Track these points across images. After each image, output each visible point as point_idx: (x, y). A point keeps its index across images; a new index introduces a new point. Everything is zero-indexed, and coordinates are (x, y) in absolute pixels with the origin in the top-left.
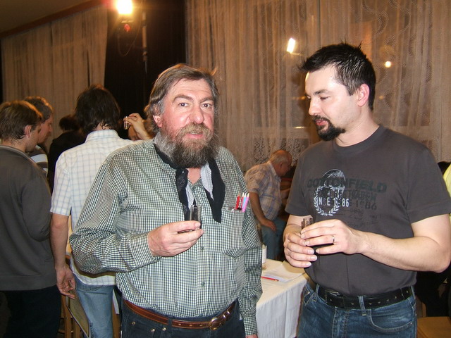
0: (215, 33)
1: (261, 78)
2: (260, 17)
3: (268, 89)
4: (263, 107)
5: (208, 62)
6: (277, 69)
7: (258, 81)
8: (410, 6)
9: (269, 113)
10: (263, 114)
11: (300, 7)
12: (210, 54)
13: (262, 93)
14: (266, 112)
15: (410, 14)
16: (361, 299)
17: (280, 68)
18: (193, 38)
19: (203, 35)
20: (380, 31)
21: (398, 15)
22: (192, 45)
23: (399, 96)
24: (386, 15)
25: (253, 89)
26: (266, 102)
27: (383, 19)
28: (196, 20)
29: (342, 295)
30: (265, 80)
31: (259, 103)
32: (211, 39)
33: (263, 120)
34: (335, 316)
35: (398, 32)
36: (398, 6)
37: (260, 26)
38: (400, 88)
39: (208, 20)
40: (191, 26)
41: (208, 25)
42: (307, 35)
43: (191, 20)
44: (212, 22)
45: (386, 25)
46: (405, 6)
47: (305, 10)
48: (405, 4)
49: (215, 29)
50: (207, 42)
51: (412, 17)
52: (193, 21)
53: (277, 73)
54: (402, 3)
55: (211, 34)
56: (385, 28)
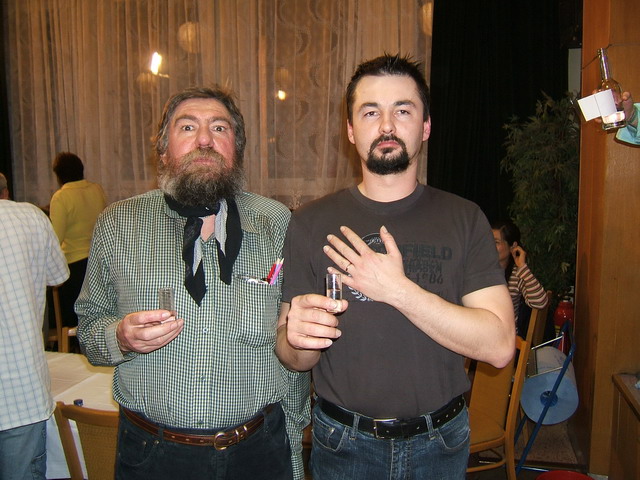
0: (57, 38)
1: (132, 109)
2: (128, 21)
3: (142, 125)
4: (135, 151)
5: (44, 81)
6: (155, 96)
7: (125, 114)
8: (339, 23)
10: (135, 162)
11: (189, 10)
12: (47, 70)
15: (339, 33)
16: (428, 418)
17: (161, 96)
18: (19, 43)
19: (35, 39)
20: (301, 51)
21: (324, 32)
22: (16, 54)
23: (327, 139)
24: (308, 33)
25: (118, 124)
26: (139, 145)
27: (304, 36)
28: (23, 15)
29: (403, 421)
30: (138, 113)
31: (127, 146)
32: (50, 47)
33: (136, 170)
34: (393, 451)
35: (325, 55)
36: (325, 22)
37: (128, 33)
38: (327, 127)
39: (43, 16)
40: (14, 23)
41: (44, 24)
42: (199, 55)
43: (14, 13)
44: (50, 19)
45: (308, 45)
46: (332, 22)
47: (198, 20)
48: (332, 19)
49: (56, 32)
50: (42, 51)
51: (341, 37)
52: (17, 15)
53: (156, 101)
54: (329, 19)
55: (49, 39)
56: (307, 48)
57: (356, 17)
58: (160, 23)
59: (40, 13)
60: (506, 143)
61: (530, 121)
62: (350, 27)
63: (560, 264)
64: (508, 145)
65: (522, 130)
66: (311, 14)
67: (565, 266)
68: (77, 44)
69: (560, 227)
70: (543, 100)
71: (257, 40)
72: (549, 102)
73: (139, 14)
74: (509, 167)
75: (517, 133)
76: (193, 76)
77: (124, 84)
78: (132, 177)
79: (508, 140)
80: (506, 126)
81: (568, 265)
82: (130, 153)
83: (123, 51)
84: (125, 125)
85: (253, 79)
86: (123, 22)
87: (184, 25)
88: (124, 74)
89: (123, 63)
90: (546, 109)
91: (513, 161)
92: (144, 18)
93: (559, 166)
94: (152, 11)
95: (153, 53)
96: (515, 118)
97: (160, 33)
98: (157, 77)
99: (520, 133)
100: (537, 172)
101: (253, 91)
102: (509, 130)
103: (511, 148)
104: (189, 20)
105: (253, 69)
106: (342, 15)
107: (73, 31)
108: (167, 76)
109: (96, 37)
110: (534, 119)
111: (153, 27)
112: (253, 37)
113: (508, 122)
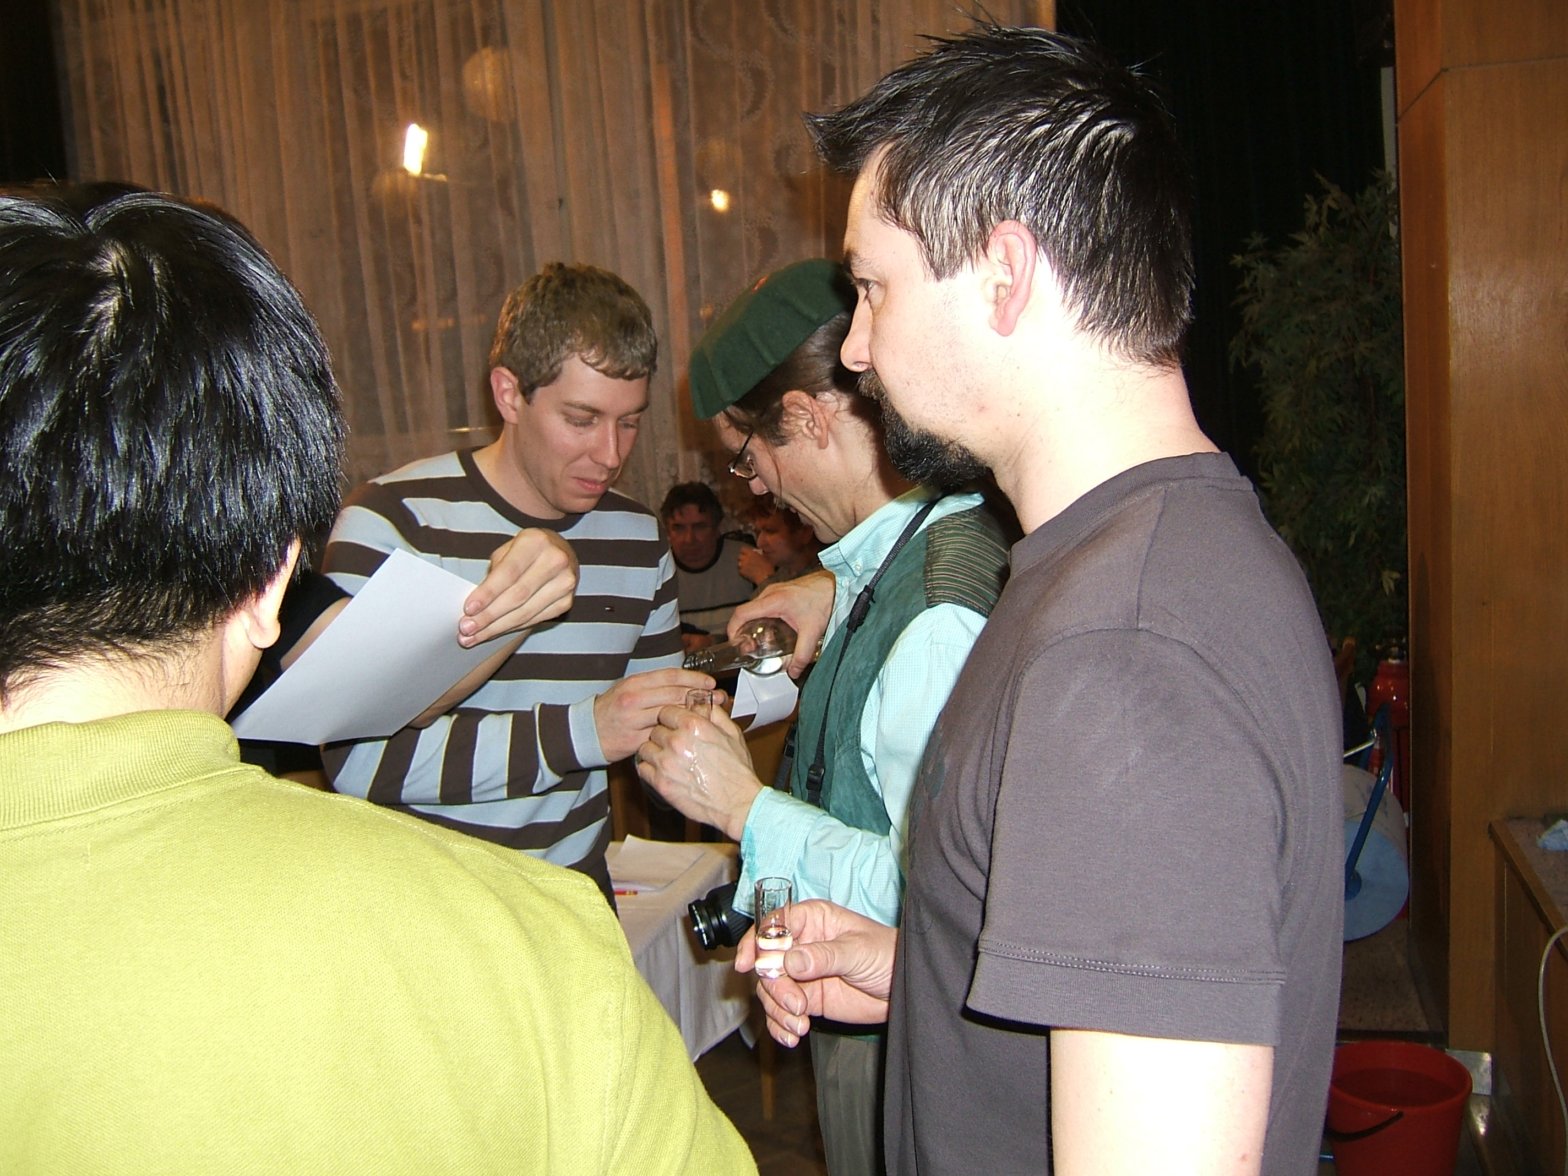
0: (183, 117)
1: (367, 270)
2: (346, 65)
3: (395, 304)
4: (381, 369)
6: (420, 237)
7: (352, 282)
8: (836, 39)
9: (406, 390)
10: (384, 395)
13: (374, 324)
14: (395, 383)
15: (837, 64)
17: (433, 234)
18: (96, 133)
19: (133, 122)
20: (751, 111)
21: (804, 63)
22: (90, 159)
24: (766, 67)
26: (391, 354)
27: (758, 76)
28: (103, 67)
30: (381, 277)
31: (365, 357)
32: (167, 138)
33: (387, 414)
36: (802, 40)
37: (347, 93)
39: (148, 65)
40: (83, 88)
41: (151, 86)
42: (514, 125)
43: (82, 65)
44: (166, 75)
45: (768, 96)
46: (819, 38)
47: (504, 42)
48: (820, 29)
49: (181, 101)
50: (151, 148)
51: (844, 69)
52: (89, 68)
53: (421, 251)
54: (812, 31)
55: (165, 119)
56: (766, 103)
57: (875, 20)
58: (420, 63)
59: (139, 60)
60: (1241, 299)
61: (1295, 244)
62: (863, 44)
63: (1379, 575)
64: (1246, 303)
65: (1276, 264)
66: (770, 21)
67: (1389, 580)
68: (230, 126)
69: (1374, 490)
70: (1320, 194)
71: (648, 88)
72: (1334, 197)
73: (369, 48)
74: (1249, 354)
75: (1266, 273)
76: (504, 184)
77: (345, 212)
78: (379, 429)
79: (1244, 291)
80: (1238, 259)
81: (1396, 575)
82: (372, 373)
83: (340, 136)
84: (356, 308)
85: (643, 182)
86: (333, 66)
87: (475, 59)
88: (343, 191)
89: (340, 163)
90: (1325, 213)
91: (1258, 340)
92: (383, 55)
93: (1362, 347)
94: (401, 39)
95: (406, 126)
96: (1257, 240)
97: (422, 89)
98: (419, 180)
99: (1273, 273)
100: (1313, 364)
101: (646, 214)
102: (1247, 268)
103: (1253, 310)
104: (485, 45)
105: (642, 161)
106: (842, 20)
107: (220, 97)
108: (442, 177)
109: (273, 106)
110: (1303, 237)
111: (404, 76)
112: (637, 85)
113: (1243, 251)
